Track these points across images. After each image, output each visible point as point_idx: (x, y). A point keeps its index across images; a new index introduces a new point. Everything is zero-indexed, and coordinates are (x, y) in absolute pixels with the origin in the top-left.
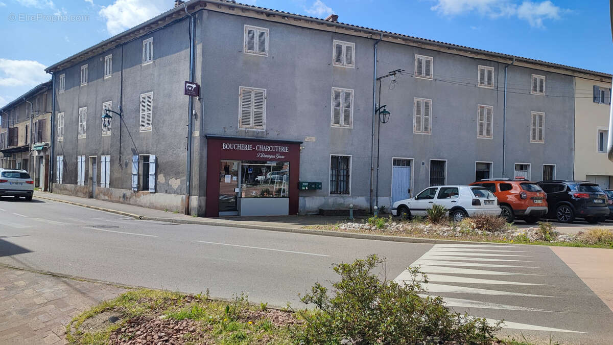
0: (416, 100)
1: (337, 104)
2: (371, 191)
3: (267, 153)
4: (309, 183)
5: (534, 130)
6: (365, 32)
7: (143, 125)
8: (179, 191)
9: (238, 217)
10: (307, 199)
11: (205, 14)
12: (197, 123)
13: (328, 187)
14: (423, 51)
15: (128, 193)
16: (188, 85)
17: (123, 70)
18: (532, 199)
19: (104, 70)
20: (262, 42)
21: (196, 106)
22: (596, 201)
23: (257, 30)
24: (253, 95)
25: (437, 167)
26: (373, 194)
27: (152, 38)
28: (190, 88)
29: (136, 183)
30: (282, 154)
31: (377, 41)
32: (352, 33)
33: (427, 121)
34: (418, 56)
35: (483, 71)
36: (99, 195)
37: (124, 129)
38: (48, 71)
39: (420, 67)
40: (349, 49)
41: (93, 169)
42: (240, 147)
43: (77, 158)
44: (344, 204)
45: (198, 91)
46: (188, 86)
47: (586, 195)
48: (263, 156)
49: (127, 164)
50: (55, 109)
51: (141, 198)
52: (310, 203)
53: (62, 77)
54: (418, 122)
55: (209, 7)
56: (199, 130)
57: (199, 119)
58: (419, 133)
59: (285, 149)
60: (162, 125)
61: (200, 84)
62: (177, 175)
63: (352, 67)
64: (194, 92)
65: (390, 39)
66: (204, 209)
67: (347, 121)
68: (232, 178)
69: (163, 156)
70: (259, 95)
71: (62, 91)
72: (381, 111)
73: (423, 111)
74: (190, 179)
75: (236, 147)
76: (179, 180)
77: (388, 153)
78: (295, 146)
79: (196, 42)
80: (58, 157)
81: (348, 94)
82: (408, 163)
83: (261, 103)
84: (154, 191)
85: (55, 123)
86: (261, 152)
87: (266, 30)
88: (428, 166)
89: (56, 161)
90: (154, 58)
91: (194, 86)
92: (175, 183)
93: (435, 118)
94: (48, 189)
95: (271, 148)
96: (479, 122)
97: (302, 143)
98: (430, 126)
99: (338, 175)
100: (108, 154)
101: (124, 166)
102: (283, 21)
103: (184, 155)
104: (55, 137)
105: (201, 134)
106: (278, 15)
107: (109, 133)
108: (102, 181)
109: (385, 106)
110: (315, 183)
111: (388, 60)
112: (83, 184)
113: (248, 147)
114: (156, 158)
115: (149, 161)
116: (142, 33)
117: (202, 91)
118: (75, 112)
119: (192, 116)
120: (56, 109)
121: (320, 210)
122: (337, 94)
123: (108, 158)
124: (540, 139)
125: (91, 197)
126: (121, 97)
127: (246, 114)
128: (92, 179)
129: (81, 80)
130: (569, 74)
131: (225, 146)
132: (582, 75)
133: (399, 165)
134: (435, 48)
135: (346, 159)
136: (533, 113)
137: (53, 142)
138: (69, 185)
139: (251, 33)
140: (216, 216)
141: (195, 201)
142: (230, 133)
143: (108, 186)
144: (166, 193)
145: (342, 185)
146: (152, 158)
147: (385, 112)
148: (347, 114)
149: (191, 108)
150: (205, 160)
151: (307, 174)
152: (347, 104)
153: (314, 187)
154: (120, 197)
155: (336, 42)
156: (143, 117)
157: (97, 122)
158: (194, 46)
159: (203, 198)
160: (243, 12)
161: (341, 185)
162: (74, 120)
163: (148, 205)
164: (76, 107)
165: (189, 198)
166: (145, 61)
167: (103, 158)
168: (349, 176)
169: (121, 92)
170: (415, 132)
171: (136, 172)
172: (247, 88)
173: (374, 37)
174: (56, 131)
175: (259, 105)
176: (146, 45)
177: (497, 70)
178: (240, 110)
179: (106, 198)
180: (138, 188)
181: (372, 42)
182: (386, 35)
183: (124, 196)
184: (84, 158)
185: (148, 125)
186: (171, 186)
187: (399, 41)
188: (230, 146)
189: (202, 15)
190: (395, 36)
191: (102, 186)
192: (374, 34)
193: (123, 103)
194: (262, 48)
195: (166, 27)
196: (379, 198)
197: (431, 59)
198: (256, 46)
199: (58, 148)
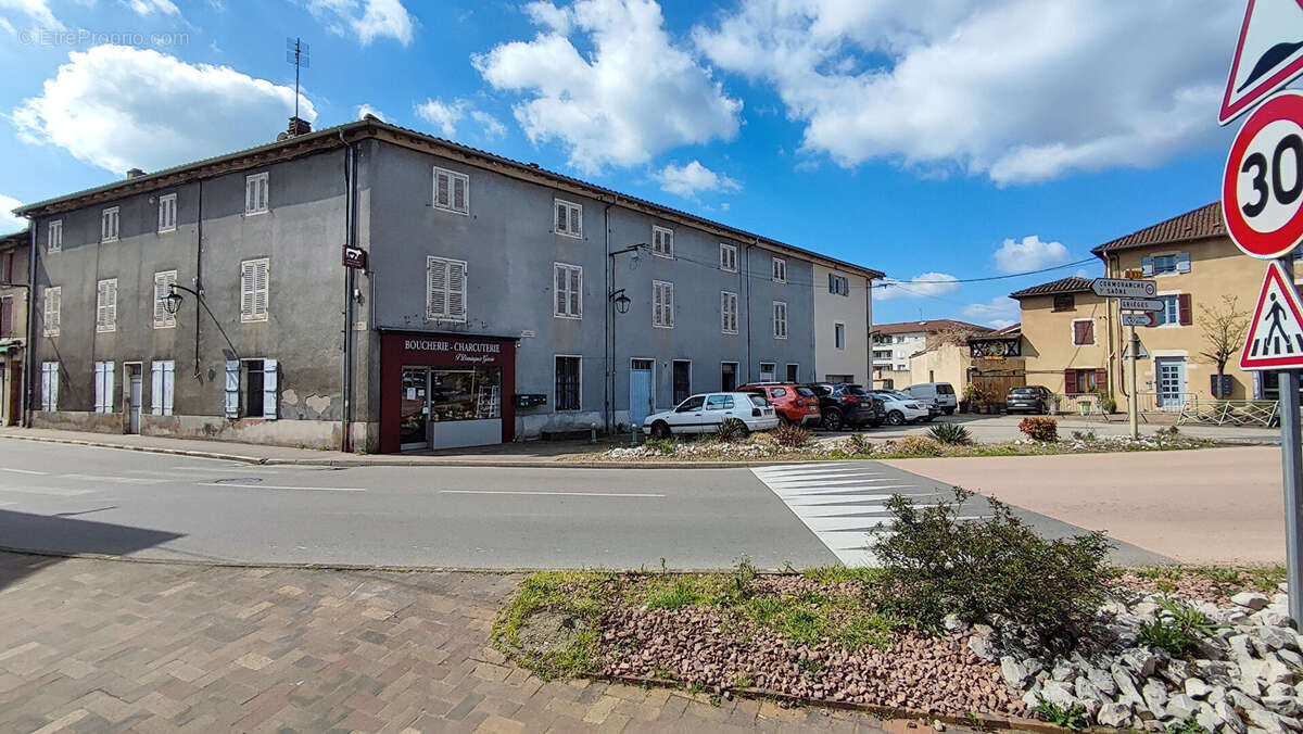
0: (655, 283)
1: (562, 286)
2: (607, 403)
3: (470, 354)
4: (530, 396)
5: (777, 323)
6: (594, 191)
7: (248, 311)
8: (328, 415)
9: (430, 450)
10: (525, 418)
11: (375, 144)
12: (363, 311)
13: (553, 401)
14: (662, 222)
15: (216, 422)
16: (349, 250)
17: (203, 222)
18: (808, 405)
19: (158, 218)
20: (459, 193)
21: (360, 283)
22: (863, 405)
23: (452, 176)
24: (448, 269)
25: (681, 368)
26: (609, 407)
27: (267, 173)
28: (352, 256)
29: (235, 404)
30: (491, 355)
31: (609, 205)
32: (579, 191)
33: (668, 310)
34: (656, 228)
35: (725, 250)
36: (149, 427)
37: (206, 316)
38: (20, 213)
39: (658, 241)
40: (574, 211)
41: (132, 384)
42: (431, 346)
43: (94, 367)
44: (573, 423)
45: (364, 260)
46: (350, 253)
47: (853, 398)
48: (464, 358)
49: (212, 375)
50: (37, 280)
51: (246, 429)
52: (530, 424)
53: (55, 226)
54: (659, 312)
55: (380, 135)
56: (367, 320)
57: (366, 305)
58: (659, 326)
59: (495, 348)
60: (289, 312)
61: (367, 250)
62: (323, 390)
63: (578, 236)
64: (357, 263)
65: (624, 204)
66: (377, 441)
67: (575, 310)
68: (417, 392)
69: (292, 361)
70: (456, 269)
71: (54, 250)
72: (616, 298)
73: (663, 298)
74: (349, 395)
75: (425, 345)
76: (327, 400)
77: (625, 353)
78: (508, 343)
79: (359, 186)
80: (46, 366)
81: (575, 272)
82: (647, 365)
83: (459, 280)
84: (274, 417)
85: (38, 305)
86: (462, 352)
87: (465, 178)
88: (670, 368)
89: (41, 372)
90: (271, 207)
91: (359, 253)
92: (319, 403)
93: (677, 307)
94: (21, 422)
95: (476, 347)
96: (723, 312)
97: (518, 339)
98: (672, 318)
99: (563, 384)
100: (168, 359)
101: (206, 378)
102: (488, 166)
103: (339, 359)
104: (38, 331)
105: (370, 325)
106: (482, 157)
107: (172, 324)
108: (156, 403)
109: (623, 291)
110: (537, 396)
111: (624, 232)
112: (109, 410)
113: (442, 346)
114: (278, 364)
115: (262, 369)
116: (247, 164)
117: (371, 261)
118: (89, 287)
119: (352, 299)
120: (40, 279)
121: (544, 433)
122: (562, 272)
123: (170, 365)
124: (783, 334)
125: (129, 431)
126: (199, 265)
127: (438, 297)
128: (129, 400)
129: (103, 233)
130: (809, 259)
131: (408, 345)
132: (819, 261)
133: (637, 367)
134: (675, 219)
135: (575, 361)
136: (775, 303)
137: (33, 339)
138: (73, 413)
139: (444, 179)
140: (397, 451)
141: (360, 431)
142: (415, 325)
143: (168, 412)
144: (301, 419)
145: (569, 396)
146: (270, 364)
147: (623, 299)
148: (574, 298)
149: (351, 284)
150: (377, 366)
151: (525, 384)
152: (574, 286)
153: (536, 401)
154: (198, 430)
155: (559, 202)
156: (249, 298)
157: (143, 304)
158: (354, 192)
159: (375, 425)
160: (431, 147)
161: (568, 398)
162: (86, 300)
163: (261, 440)
164: (91, 278)
165: (348, 426)
166: (252, 208)
167: (157, 366)
168: (578, 384)
169: (199, 256)
170: (657, 326)
171: (235, 388)
172: (438, 259)
173: (605, 199)
174: (39, 319)
175: (456, 285)
176: (253, 183)
177: (739, 250)
178: (429, 290)
179: (166, 432)
180: (240, 413)
181: (602, 206)
182: (622, 198)
183: (208, 427)
184: (111, 366)
185: (260, 310)
186: (311, 408)
187: (635, 207)
188: (416, 345)
189: (370, 146)
190: (631, 200)
191: (157, 412)
192: (605, 194)
193: (203, 275)
194: (459, 203)
195: (296, 158)
196: (616, 412)
197: (670, 232)
198: (452, 199)
199: (44, 348)
